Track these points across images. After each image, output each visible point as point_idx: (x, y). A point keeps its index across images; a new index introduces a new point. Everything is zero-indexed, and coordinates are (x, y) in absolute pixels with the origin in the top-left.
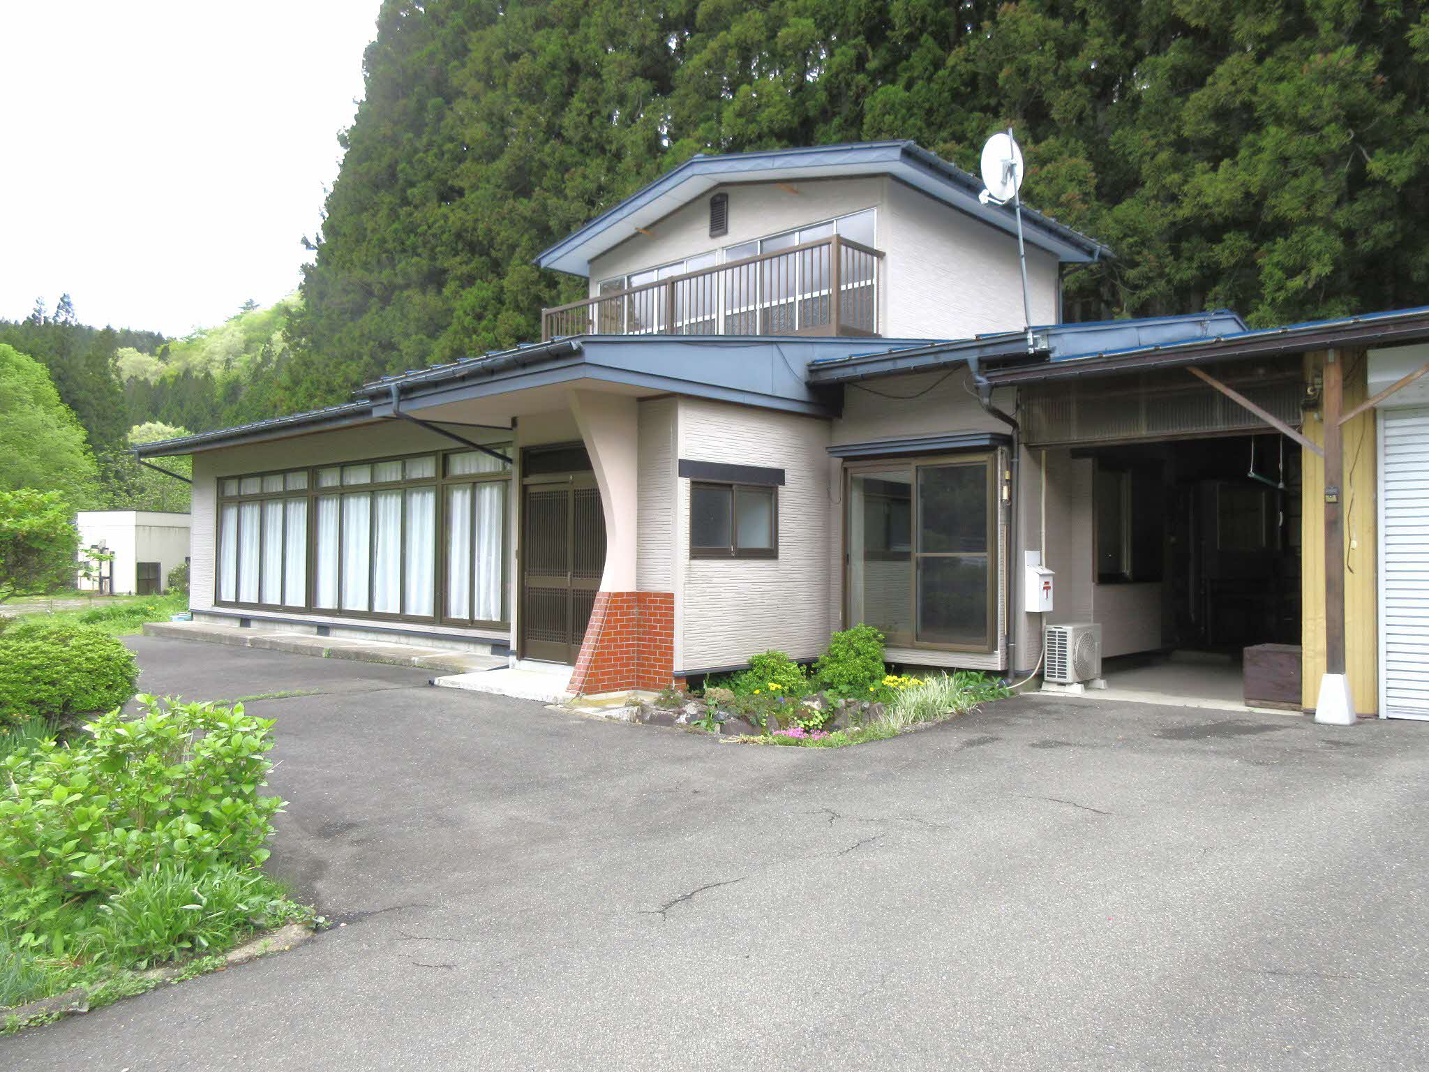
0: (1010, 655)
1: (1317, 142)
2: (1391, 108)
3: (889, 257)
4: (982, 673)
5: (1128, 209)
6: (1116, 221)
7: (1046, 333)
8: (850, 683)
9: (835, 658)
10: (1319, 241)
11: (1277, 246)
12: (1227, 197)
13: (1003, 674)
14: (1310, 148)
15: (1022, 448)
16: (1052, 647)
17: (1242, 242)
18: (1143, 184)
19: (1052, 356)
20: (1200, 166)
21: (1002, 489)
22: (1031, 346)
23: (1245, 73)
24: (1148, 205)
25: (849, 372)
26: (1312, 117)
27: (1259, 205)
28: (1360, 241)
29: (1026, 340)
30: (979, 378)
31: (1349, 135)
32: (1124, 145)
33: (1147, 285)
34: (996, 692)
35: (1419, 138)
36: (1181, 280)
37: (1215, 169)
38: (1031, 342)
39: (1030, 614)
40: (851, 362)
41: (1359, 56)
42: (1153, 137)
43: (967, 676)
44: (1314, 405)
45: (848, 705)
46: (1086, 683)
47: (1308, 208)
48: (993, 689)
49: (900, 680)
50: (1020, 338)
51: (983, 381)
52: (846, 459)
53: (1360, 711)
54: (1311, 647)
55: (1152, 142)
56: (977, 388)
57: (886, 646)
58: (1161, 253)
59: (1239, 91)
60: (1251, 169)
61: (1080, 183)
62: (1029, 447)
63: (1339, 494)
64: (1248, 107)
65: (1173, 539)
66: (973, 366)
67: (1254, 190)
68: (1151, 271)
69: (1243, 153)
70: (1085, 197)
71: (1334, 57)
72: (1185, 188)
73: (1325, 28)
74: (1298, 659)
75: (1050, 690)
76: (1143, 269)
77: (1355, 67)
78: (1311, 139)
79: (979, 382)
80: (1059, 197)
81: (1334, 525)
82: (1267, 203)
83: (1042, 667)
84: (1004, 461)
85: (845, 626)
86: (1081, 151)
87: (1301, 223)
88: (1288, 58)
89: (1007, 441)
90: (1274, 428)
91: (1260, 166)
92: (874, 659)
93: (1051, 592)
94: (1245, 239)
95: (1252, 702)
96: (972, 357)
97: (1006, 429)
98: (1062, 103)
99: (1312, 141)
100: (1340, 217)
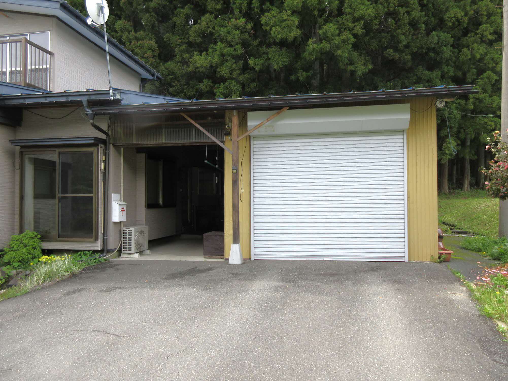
0: (105, 242)
1: (233, 51)
2: (256, 43)
3: (56, 55)
4: (91, 252)
5: (170, 64)
6: (166, 68)
7: (119, 91)
8: (20, 261)
9: (11, 249)
10: (234, 86)
11: (221, 86)
12: (205, 65)
13: (101, 251)
14: (231, 53)
15: (111, 146)
16: (125, 237)
17: (209, 83)
18: (176, 56)
19: (122, 102)
20: (196, 53)
21: (101, 164)
22: (112, 96)
23: (211, 21)
24: (178, 64)
25: (22, 102)
26: (232, 41)
27: (215, 71)
28: (246, 88)
29: (109, 93)
30: (88, 110)
31: (243, 50)
32: (170, 40)
33: (177, 95)
34: (97, 260)
35: (263, 56)
36: (190, 95)
37: (201, 55)
38: (112, 94)
39: (115, 223)
40: (23, 97)
41: (246, 23)
42: (180, 39)
43: (84, 254)
44: (229, 134)
45: (18, 274)
46: (141, 252)
47: (231, 74)
48: (95, 259)
49: (49, 258)
50: (107, 93)
51: (90, 112)
52: (22, 147)
53: (244, 258)
54: (227, 233)
55: (180, 41)
56: (87, 114)
57: (42, 241)
58: (182, 83)
59: (208, 27)
60: (213, 57)
61: (153, 51)
62: (114, 145)
63: (237, 170)
64: (212, 34)
65: (181, 190)
66: (85, 104)
67: (214, 64)
68: (178, 90)
69: (210, 50)
70: (154, 57)
71: (239, 21)
72: (191, 60)
73: (236, 11)
74: (223, 237)
75: (125, 257)
76: (175, 88)
77: (245, 26)
78: (232, 49)
79: (88, 112)
80: (144, 54)
81: (235, 182)
82: (217, 70)
83: (121, 247)
84: (102, 151)
85: (21, 231)
86: (153, 39)
87: (228, 79)
88: (225, 19)
89: (104, 142)
90: (215, 142)
91: (216, 56)
92: (35, 248)
93: (125, 212)
94: (210, 82)
95: (206, 256)
96: (84, 99)
97: (104, 137)
98: (145, 19)
99: (232, 50)
100: (241, 78)
